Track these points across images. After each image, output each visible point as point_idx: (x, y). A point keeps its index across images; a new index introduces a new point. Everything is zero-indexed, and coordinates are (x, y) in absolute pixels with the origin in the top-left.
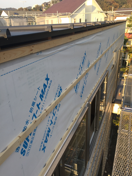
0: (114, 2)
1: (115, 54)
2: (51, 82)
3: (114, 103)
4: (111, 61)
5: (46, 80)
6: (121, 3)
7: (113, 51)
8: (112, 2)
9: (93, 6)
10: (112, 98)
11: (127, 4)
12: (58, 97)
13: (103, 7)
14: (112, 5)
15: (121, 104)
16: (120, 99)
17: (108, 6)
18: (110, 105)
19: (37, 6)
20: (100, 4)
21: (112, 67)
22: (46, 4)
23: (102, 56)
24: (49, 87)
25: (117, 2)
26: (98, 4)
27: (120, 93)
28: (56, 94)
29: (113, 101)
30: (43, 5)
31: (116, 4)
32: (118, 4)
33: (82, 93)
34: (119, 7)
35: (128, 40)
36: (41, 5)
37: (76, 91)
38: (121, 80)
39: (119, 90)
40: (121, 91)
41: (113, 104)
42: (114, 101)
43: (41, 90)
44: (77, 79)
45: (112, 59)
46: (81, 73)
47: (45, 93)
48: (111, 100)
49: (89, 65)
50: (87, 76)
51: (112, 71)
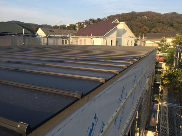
0: (144, 26)
1: (148, 80)
2: (97, 120)
3: (148, 130)
4: (144, 87)
5: (94, 119)
6: (150, 26)
7: (146, 77)
8: (141, 26)
9: (124, 29)
10: (145, 124)
11: (156, 28)
12: (101, 133)
13: (133, 30)
14: (142, 28)
15: (155, 132)
16: (154, 126)
17: (137, 29)
18: (143, 132)
19: (71, 25)
20: (130, 27)
21: (145, 93)
22: (80, 24)
23: (137, 85)
24: (96, 124)
25: (147, 26)
26: (128, 27)
27: (153, 119)
28: (100, 131)
29: (146, 128)
30: (77, 25)
31: (145, 27)
32: (147, 27)
33: (120, 124)
34: (149, 30)
35: (159, 62)
36: (75, 24)
37: (115, 123)
38: (153, 103)
39: (153, 115)
40: (154, 117)
41: (146, 131)
42: (148, 127)
43: (90, 129)
44: (116, 112)
45: (145, 85)
46: (120, 106)
47: (93, 131)
48: (145, 126)
49: (126, 96)
50: (124, 107)
51: (145, 97)
